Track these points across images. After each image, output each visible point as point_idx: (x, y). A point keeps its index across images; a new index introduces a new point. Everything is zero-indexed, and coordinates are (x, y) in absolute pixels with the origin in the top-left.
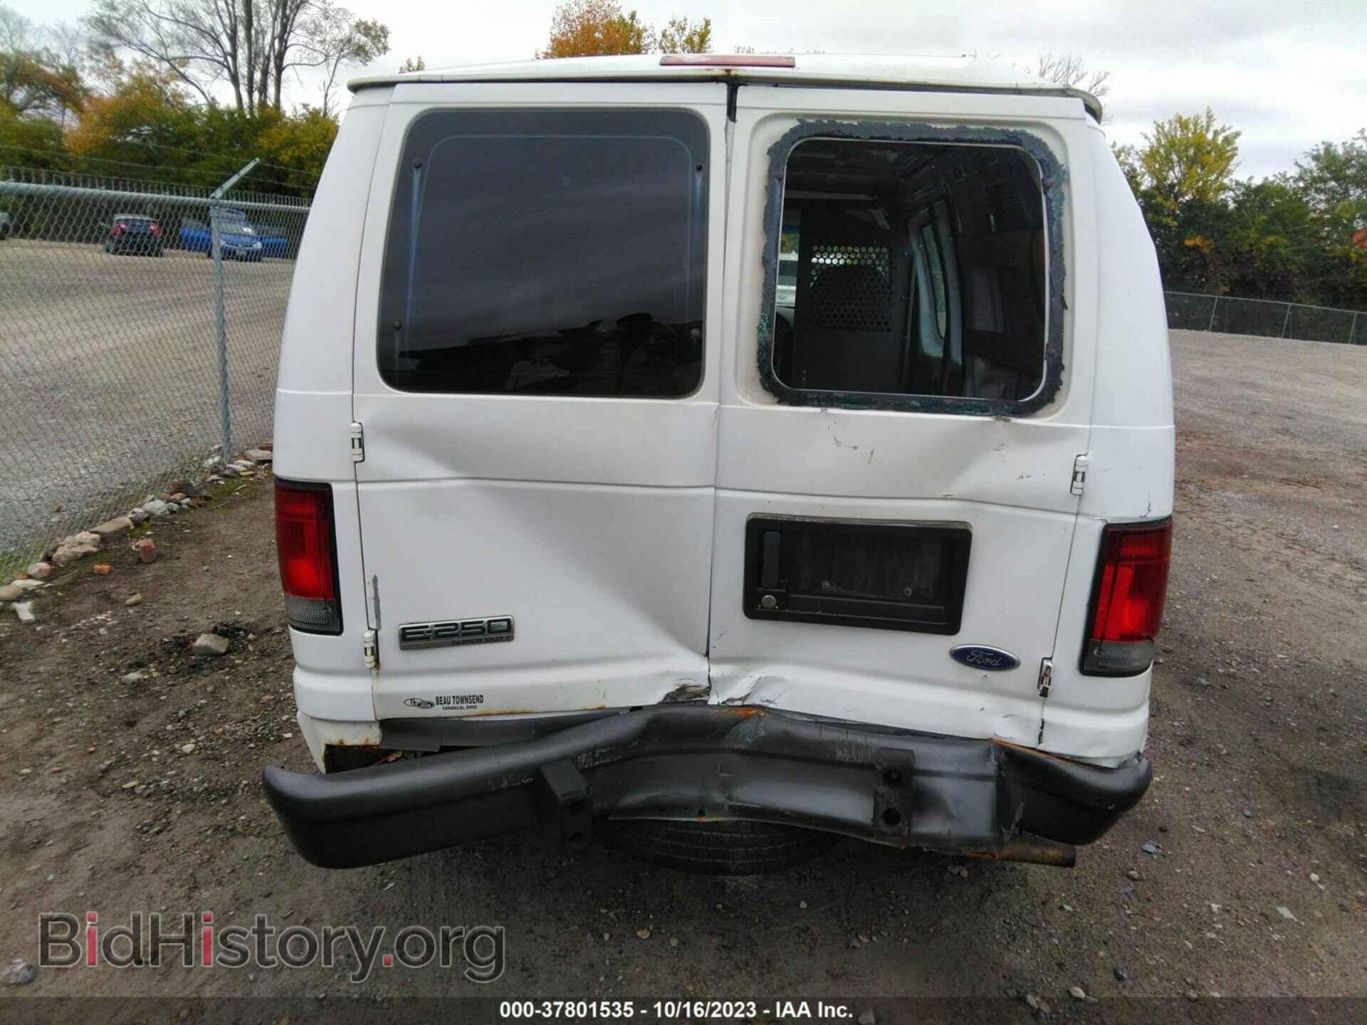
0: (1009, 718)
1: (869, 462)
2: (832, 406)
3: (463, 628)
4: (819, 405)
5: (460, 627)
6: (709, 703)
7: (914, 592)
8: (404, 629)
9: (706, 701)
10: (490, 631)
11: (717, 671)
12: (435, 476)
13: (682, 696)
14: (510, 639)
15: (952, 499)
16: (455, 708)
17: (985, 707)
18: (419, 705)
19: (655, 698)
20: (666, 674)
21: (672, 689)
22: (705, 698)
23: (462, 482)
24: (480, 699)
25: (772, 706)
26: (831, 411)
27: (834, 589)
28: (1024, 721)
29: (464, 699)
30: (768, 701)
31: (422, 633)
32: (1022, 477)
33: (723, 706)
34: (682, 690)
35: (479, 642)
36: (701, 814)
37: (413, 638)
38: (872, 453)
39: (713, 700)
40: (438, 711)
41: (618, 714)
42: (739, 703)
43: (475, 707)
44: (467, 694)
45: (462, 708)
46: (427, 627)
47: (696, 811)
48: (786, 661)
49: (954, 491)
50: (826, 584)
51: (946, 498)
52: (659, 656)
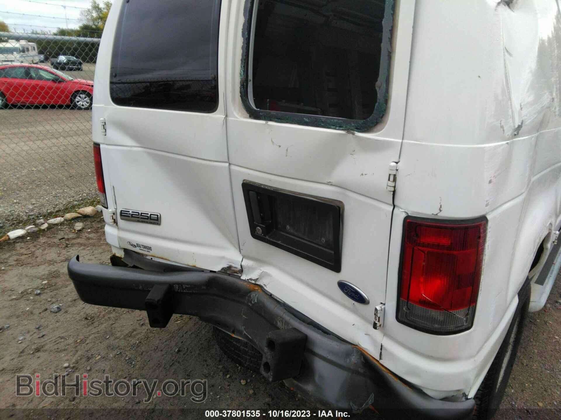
0: (367, 336)
1: (286, 156)
2: (271, 120)
3: (141, 215)
4: (264, 119)
5: (140, 214)
6: (242, 278)
7: (326, 241)
8: (121, 211)
9: (240, 277)
10: (151, 219)
11: (246, 263)
12: (130, 145)
13: (228, 270)
14: (159, 224)
15: (331, 185)
16: (143, 250)
17: (356, 323)
18: (132, 245)
19: (217, 268)
20: (223, 258)
21: (225, 266)
22: (240, 275)
23: (140, 149)
24: (150, 248)
25: (265, 288)
26: (270, 123)
27: (292, 231)
28: (374, 341)
29: (145, 247)
30: (265, 285)
31: (127, 214)
32: (362, 174)
33: (247, 281)
34: (230, 267)
35: (147, 222)
36: (233, 332)
37: (126, 215)
38: (287, 150)
39: (244, 277)
40: (137, 250)
41: (203, 271)
42: (253, 282)
43: (149, 252)
44: (146, 245)
45: (145, 251)
46: (129, 212)
47: (232, 330)
48: (275, 266)
49: (333, 180)
50: (288, 227)
51: (329, 184)
52: (222, 248)
